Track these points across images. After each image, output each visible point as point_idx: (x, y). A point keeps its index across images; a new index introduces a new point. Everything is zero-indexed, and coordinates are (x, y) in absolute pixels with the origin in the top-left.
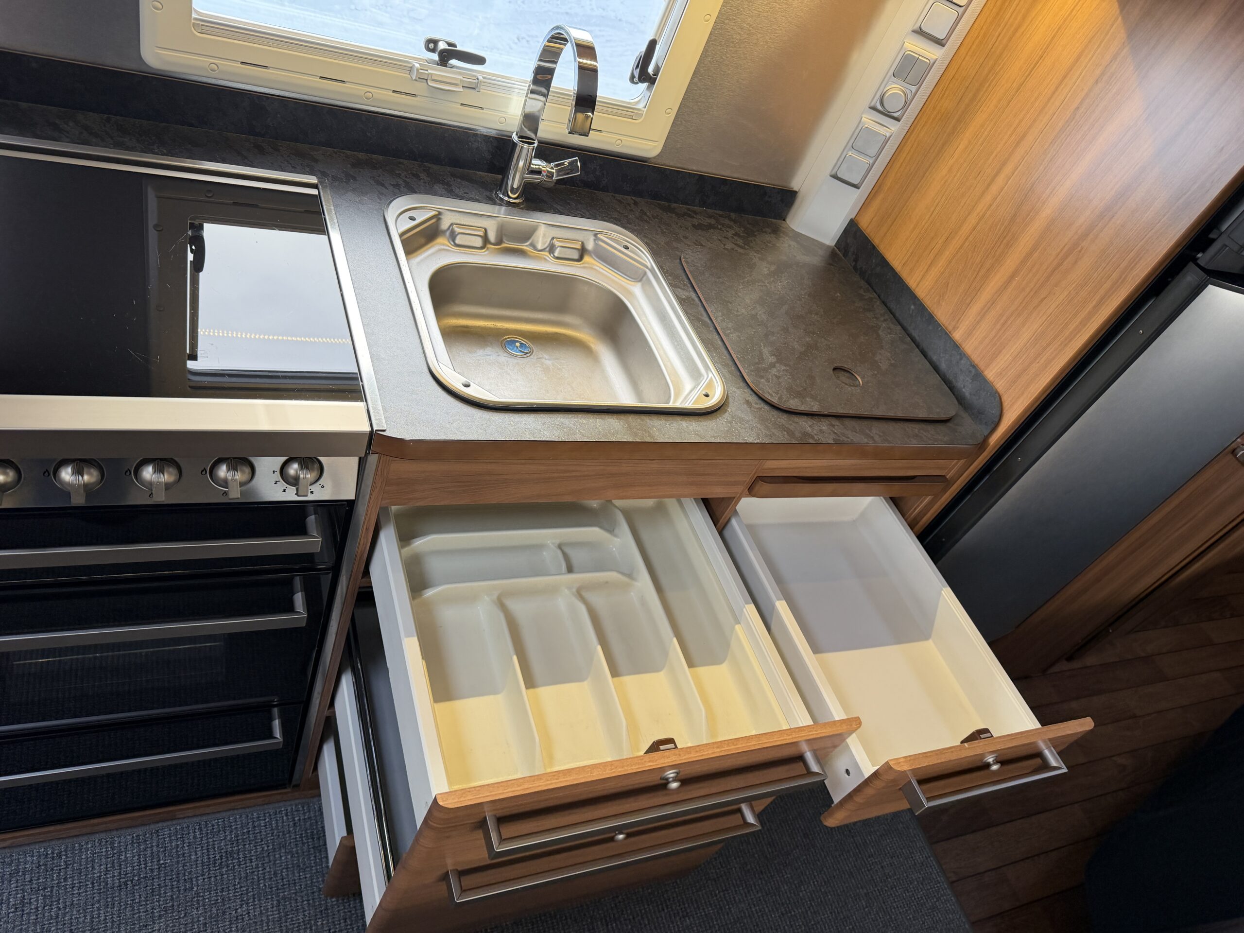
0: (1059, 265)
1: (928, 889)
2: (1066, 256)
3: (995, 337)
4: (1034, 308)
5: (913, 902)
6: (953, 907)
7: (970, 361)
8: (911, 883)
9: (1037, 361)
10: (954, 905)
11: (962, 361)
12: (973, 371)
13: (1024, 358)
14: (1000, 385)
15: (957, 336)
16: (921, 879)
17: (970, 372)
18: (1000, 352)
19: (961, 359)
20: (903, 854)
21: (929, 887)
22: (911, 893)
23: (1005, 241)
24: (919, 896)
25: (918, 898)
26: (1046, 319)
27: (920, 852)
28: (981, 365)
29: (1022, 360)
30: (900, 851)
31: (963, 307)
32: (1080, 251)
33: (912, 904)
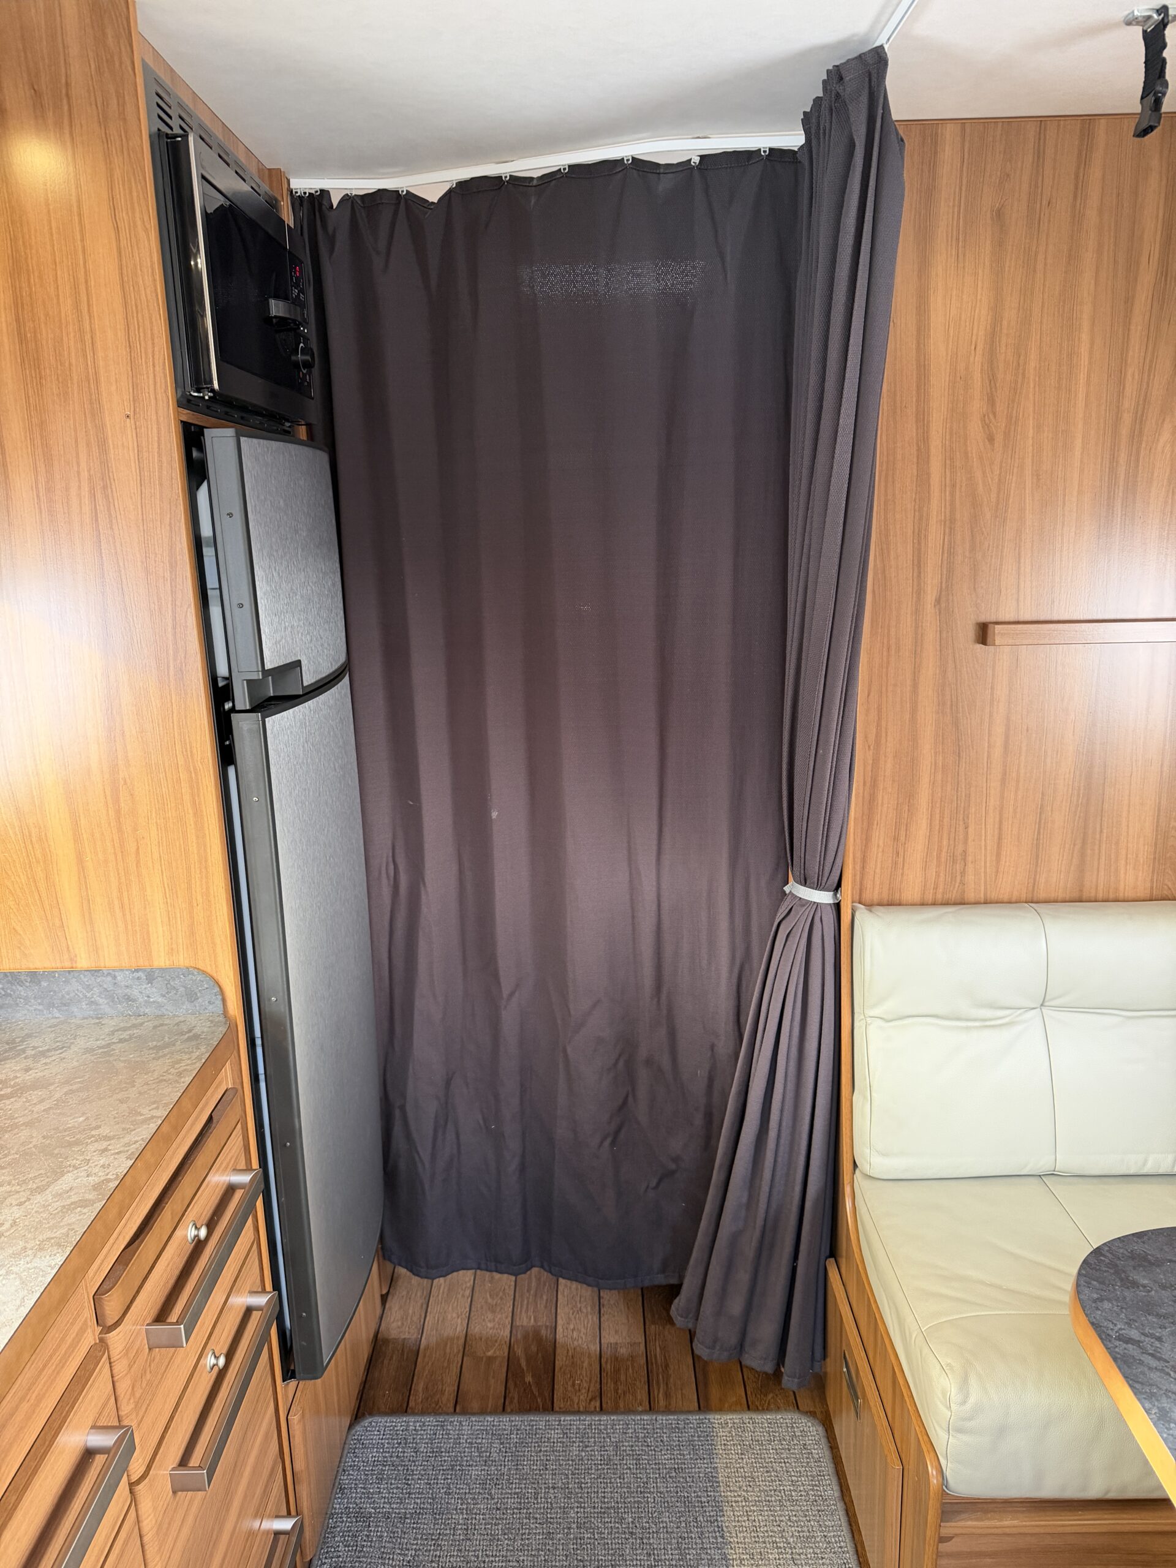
0: (118, 812)
1: (595, 1442)
2: (116, 800)
3: (126, 927)
4: (137, 867)
5: (604, 1469)
6: (621, 1423)
7: (127, 970)
8: (582, 1460)
9: (195, 905)
10: (619, 1421)
11: (119, 978)
12: (140, 974)
13: (178, 915)
14: (182, 960)
15: (83, 963)
16: (581, 1444)
17: (138, 978)
18: (148, 932)
19: (115, 977)
20: (546, 1451)
21: (593, 1440)
22: (593, 1466)
23: (34, 839)
24: (599, 1458)
25: (601, 1460)
26: (161, 865)
27: (551, 1429)
28: (142, 962)
29: (179, 919)
30: (542, 1453)
31: (59, 934)
32: (125, 783)
33: (606, 1471)
